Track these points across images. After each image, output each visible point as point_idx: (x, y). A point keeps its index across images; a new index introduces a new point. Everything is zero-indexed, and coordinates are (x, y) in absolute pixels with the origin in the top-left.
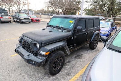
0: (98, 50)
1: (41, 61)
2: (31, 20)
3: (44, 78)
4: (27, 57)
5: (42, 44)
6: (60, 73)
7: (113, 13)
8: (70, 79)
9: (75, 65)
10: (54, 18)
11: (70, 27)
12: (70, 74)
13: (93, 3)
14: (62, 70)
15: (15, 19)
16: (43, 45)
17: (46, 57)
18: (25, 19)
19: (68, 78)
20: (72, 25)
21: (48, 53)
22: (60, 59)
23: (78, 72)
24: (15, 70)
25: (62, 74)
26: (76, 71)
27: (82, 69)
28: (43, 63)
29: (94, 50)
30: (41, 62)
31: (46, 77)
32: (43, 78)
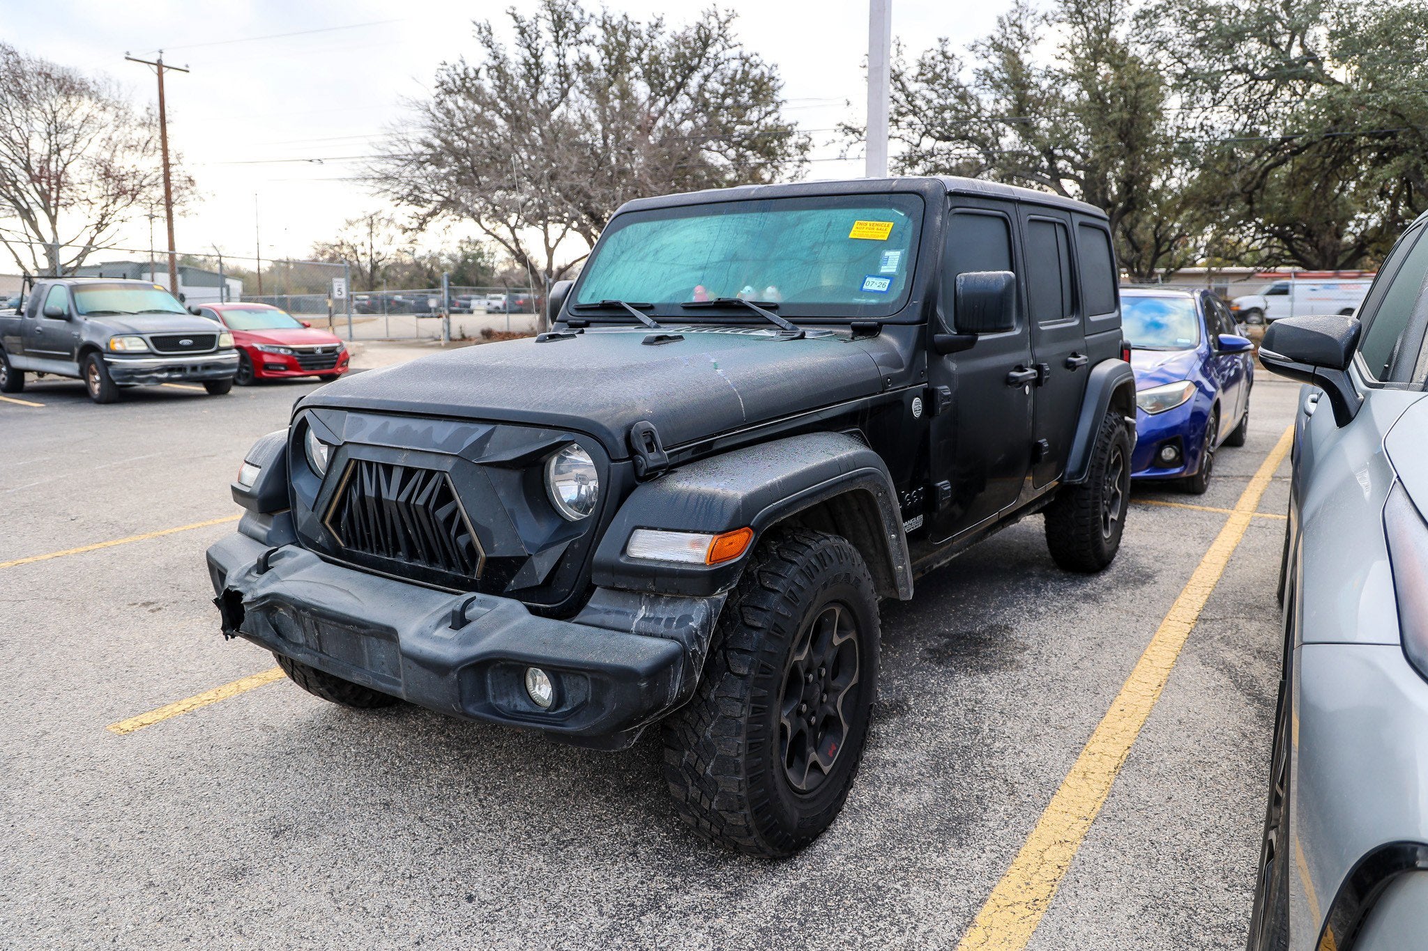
0: (1142, 578)
1: (657, 648)
2: (234, 356)
3: (678, 901)
4: (444, 632)
5: (632, 452)
6: (844, 824)
7: (1136, 247)
8: (996, 870)
9: (976, 732)
10: (645, 227)
11: (873, 284)
12: (970, 818)
13: (928, 143)
14: (860, 794)
15: (18, 361)
16: (652, 459)
17: (721, 595)
18: (165, 343)
19: (973, 859)
20: (893, 261)
21: (740, 542)
22: (837, 641)
23: (1049, 789)
24: (238, 874)
25: (872, 834)
26: (1028, 789)
27: (1075, 753)
28: (689, 673)
29: (1106, 578)
30: (661, 669)
31: (700, 894)
32: (655, 903)
